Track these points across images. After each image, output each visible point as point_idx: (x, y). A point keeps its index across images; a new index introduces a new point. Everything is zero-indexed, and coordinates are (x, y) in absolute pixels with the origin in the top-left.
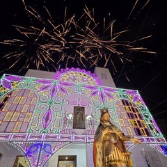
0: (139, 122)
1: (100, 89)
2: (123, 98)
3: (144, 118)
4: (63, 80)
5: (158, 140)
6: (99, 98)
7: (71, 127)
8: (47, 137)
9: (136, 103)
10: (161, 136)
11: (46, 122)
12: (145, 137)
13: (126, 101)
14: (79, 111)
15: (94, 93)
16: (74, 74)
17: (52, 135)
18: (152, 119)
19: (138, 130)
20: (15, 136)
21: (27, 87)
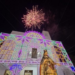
0: (61, 56)
1: (44, 40)
2: (54, 45)
3: (64, 54)
4: (28, 36)
5: (69, 64)
6: (44, 45)
7: (30, 57)
8: (20, 62)
9: (60, 47)
10: (71, 62)
12: (63, 63)
13: (56, 46)
14: (35, 50)
15: (42, 43)
16: (33, 34)
17: (22, 61)
18: (67, 55)
19: (61, 59)
20: (5, 61)
21: (11, 39)
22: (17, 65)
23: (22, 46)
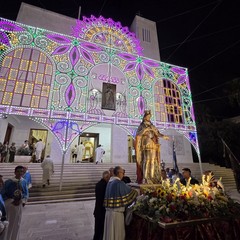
0: (175, 108)
1: (139, 61)
2: (166, 77)
3: (183, 104)
5: (189, 127)
6: (136, 74)
7: (100, 104)
8: (73, 116)
9: (179, 86)
10: (194, 124)
11: (70, 98)
12: (177, 124)
13: (169, 82)
14: (109, 89)
16: (104, 31)
17: (78, 114)
18: (191, 106)
19: (172, 116)
20: (35, 112)
22: (67, 123)
23: (72, 74)
